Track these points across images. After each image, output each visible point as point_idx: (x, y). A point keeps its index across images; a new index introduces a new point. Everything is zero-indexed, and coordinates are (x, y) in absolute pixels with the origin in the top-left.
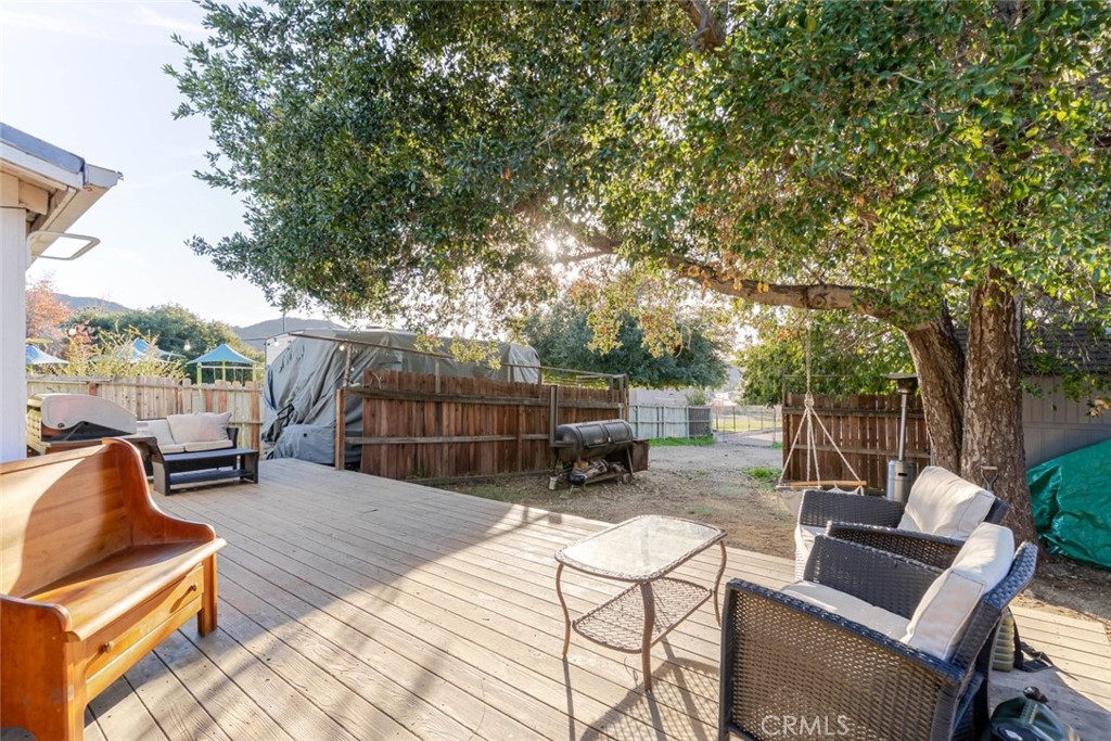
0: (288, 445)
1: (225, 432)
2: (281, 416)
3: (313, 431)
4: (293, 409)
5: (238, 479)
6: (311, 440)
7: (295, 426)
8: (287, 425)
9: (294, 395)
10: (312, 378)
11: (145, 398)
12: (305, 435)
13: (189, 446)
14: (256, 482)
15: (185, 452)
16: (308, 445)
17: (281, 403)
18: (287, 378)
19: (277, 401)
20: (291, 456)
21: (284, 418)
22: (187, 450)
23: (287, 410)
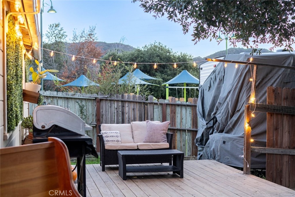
0: (212, 149)
1: (165, 136)
2: (209, 126)
3: (230, 139)
4: (217, 121)
5: (171, 173)
6: (228, 146)
7: (217, 134)
8: (212, 133)
9: (217, 109)
10: (230, 96)
11: (126, 109)
12: (224, 142)
13: (141, 145)
14: (182, 177)
15: (138, 149)
16: (226, 151)
17: (209, 115)
18: (213, 95)
19: (206, 113)
20: (214, 158)
21: (210, 128)
22: (140, 148)
23: (212, 121)
